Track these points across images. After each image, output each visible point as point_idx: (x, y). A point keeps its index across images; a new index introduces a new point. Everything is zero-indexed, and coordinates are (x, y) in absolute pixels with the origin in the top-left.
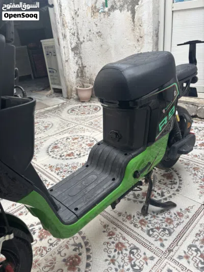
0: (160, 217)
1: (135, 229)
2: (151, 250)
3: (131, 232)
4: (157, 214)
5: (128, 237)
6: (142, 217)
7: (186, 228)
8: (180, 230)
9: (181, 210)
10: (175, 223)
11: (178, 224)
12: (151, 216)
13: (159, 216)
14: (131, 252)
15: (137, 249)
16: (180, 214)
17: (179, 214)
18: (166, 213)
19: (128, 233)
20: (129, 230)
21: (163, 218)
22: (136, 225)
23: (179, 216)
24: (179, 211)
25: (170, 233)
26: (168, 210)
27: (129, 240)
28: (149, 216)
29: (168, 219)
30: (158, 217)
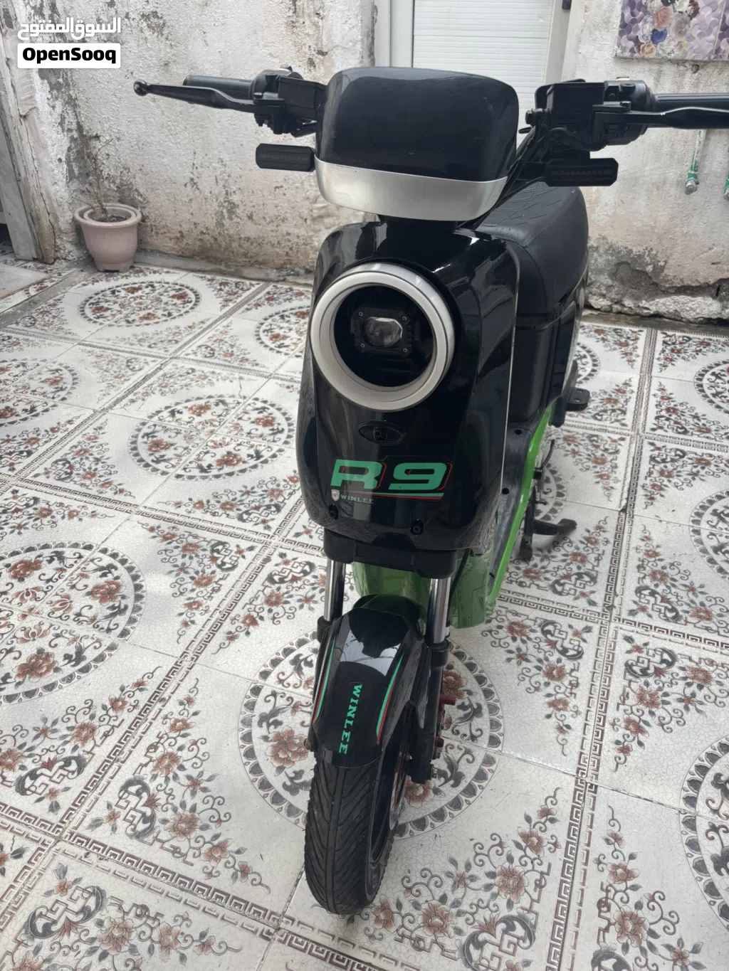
0: (559, 554)
1: (526, 591)
2: (577, 617)
3: (521, 598)
4: (549, 551)
5: (521, 609)
6: (523, 566)
7: (615, 561)
8: (608, 568)
9: (588, 531)
10: (592, 557)
11: (598, 559)
12: (539, 558)
13: (554, 553)
14: (545, 633)
15: (552, 623)
16: (590, 541)
17: (588, 539)
18: (565, 546)
19: (517, 602)
20: (514, 596)
21: (564, 555)
22: (521, 582)
23: (592, 543)
24: (587, 535)
25: (594, 579)
26: (564, 539)
27: (527, 613)
28: (536, 560)
29: (575, 555)
30: (553, 557)
